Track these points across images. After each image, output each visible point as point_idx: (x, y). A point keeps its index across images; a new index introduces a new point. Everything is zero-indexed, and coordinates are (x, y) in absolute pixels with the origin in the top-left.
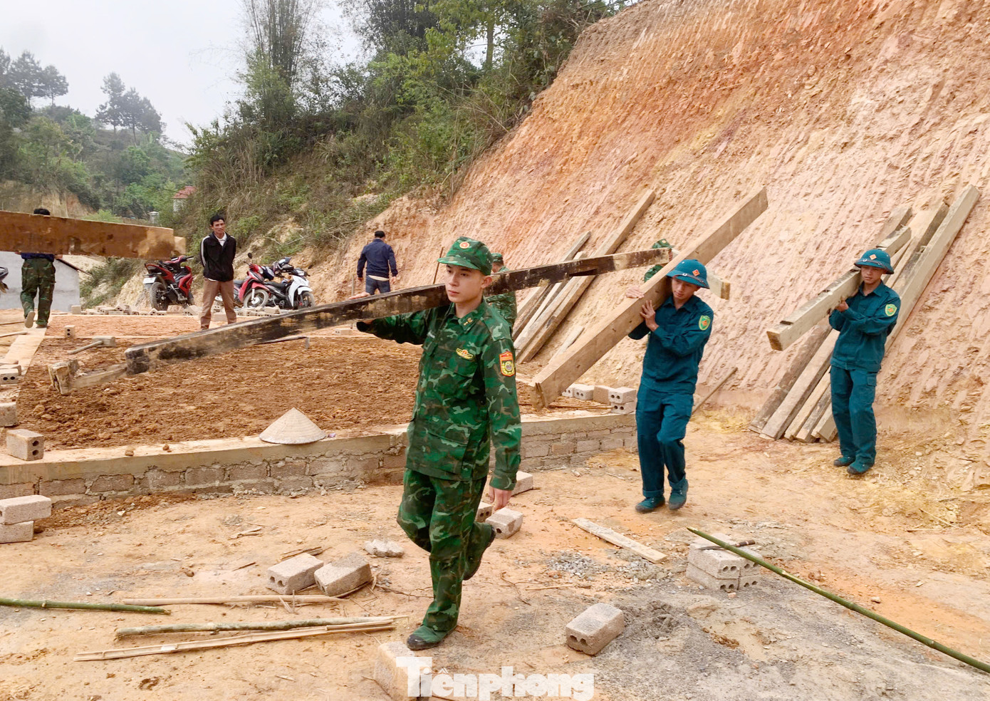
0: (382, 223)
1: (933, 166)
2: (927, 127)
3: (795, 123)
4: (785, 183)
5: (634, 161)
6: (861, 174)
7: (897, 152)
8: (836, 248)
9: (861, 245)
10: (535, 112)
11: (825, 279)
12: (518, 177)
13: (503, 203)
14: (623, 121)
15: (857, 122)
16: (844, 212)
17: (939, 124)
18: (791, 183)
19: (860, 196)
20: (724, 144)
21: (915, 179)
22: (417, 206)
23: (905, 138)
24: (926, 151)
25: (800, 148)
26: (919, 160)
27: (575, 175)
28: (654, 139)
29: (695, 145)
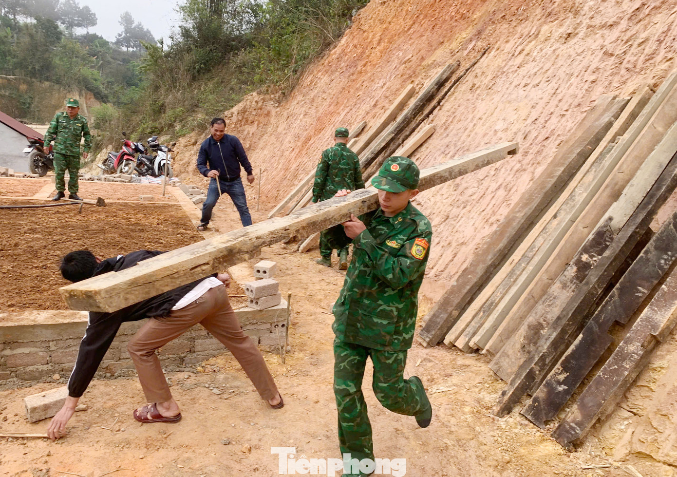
0: (236, 113)
1: (648, 51)
2: (647, 11)
3: (531, 19)
4: (511, 75)
5: (409, 61)
6: (577, 63)
7: (614, 39)
8: (541, 138)
9: (563, 135)
10: (354, 26)
11: (525, 170)
12: (333, 78)
13: (320, 98)
14: (409, 29)
15: (583, 13)
16: (554, 102)
17: (660, 7)
18: (516, 74)
19: (571, 85)
20: (473, 43)
21: (627, 66)
22: (264, 100)
23: (624, 24)
24: (643, 35)
25: (530, 42)
26: (635, 45)
27: (369, 75)
28: (427, 42)
29: (454, 45)
